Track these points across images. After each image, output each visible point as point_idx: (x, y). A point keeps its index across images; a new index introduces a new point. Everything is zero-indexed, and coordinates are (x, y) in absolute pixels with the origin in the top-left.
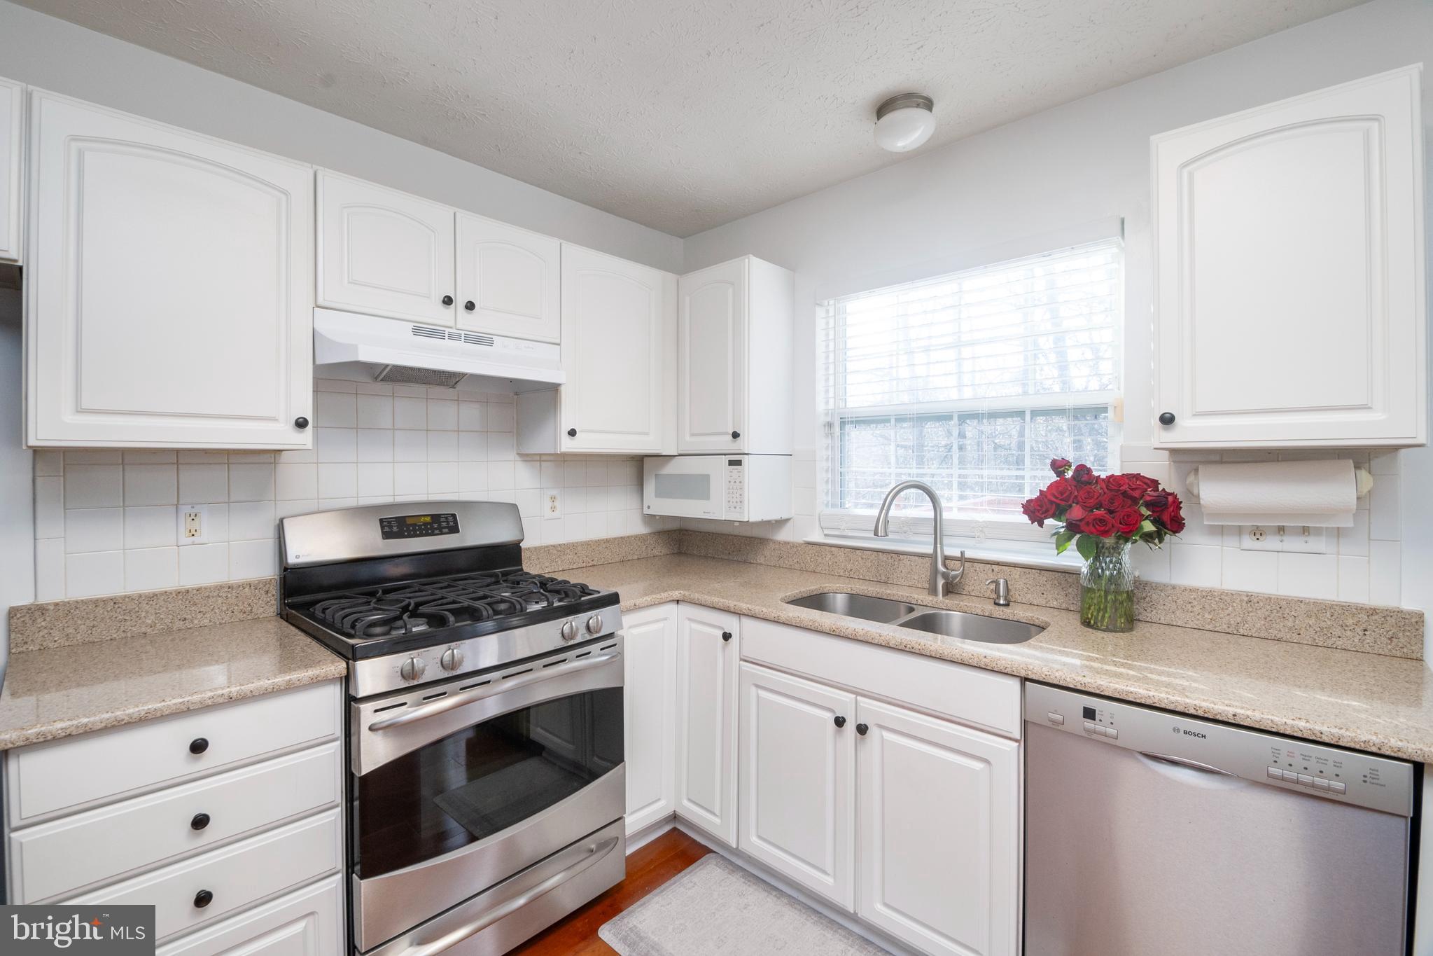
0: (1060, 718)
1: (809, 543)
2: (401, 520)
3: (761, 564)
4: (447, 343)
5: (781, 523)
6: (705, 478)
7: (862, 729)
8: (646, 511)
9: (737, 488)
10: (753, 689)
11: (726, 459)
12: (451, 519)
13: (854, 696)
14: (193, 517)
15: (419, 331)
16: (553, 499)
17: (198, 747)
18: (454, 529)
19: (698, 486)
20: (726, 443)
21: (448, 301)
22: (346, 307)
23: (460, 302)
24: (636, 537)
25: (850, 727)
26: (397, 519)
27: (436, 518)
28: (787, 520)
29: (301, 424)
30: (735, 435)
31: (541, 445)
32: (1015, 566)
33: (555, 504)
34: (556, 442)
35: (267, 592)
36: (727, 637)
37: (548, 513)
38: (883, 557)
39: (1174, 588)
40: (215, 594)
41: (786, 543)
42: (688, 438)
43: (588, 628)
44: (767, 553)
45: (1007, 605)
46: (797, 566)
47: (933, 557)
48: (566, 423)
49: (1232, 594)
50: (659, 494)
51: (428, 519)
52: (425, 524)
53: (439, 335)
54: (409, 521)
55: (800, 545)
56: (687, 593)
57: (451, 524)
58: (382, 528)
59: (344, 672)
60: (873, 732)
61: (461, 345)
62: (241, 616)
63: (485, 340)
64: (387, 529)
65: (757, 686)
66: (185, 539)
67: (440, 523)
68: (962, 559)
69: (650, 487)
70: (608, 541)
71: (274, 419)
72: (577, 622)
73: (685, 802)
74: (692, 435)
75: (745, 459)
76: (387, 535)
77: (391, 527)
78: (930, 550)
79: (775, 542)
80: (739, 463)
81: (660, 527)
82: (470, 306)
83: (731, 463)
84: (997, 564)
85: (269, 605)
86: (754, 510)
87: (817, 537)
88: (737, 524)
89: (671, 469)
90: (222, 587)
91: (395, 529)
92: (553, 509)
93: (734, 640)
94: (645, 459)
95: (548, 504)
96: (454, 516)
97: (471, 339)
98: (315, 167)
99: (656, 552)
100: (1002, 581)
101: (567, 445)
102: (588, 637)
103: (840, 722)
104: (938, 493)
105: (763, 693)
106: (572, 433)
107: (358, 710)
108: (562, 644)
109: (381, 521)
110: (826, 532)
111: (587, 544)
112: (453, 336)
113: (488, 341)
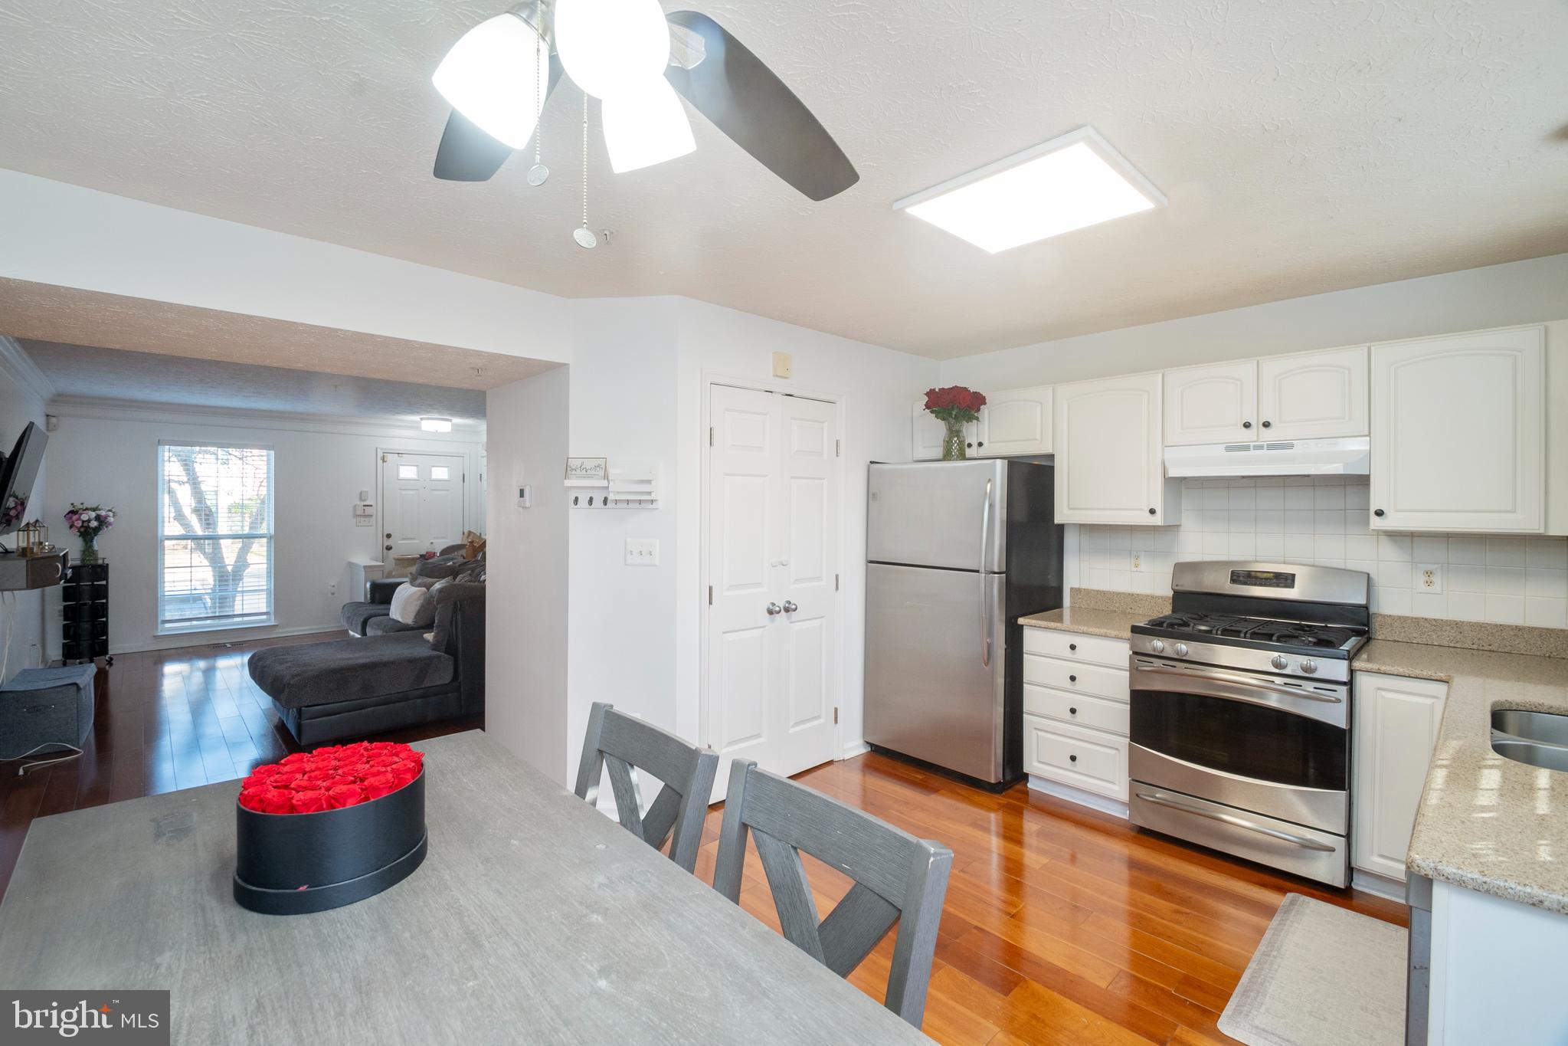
2: (1247, 574)
4: (1253, 453)
12: (1290, 577)
14: (1137, 558)
15: (1229, 449)
16: (1429, 574)
17: (1073, 647)
18: (1291, 585)
21: (1248, 425)
22: (1179, 444)
23: (1257, 424)
26: (1245, 572)
27: (1278, 575)
29: (1152, 512)
33: (1433, 579)
48: (1374, 507)
51: (1271, 575)
52: (1267, 578)
53: (1246, 448)
54: (1254, 574)
57: (1286, 581)
58: (1232, 576)
59: (1129, 638)
61: (1265, 452)
63: (1286, 446)
64: (1235, 577)
66: (1134, 568)
67: (1279, 579)
71: (1141, 510)
76: (1234, 581)
77: (1238, 577)
82: (1267, 425)
90: (1148, 596)
91: (1242, 578)
92: (1428, 583)
95: (1422, 578)
96: (1293, 576)
97: (1273, 446)
98: (1163, 370)
101: (1377, 524)
102: (1302, 674)
106: (1379, 513)
109: (1233, 572)
112: (1260, 447)
113: (1291, 446)
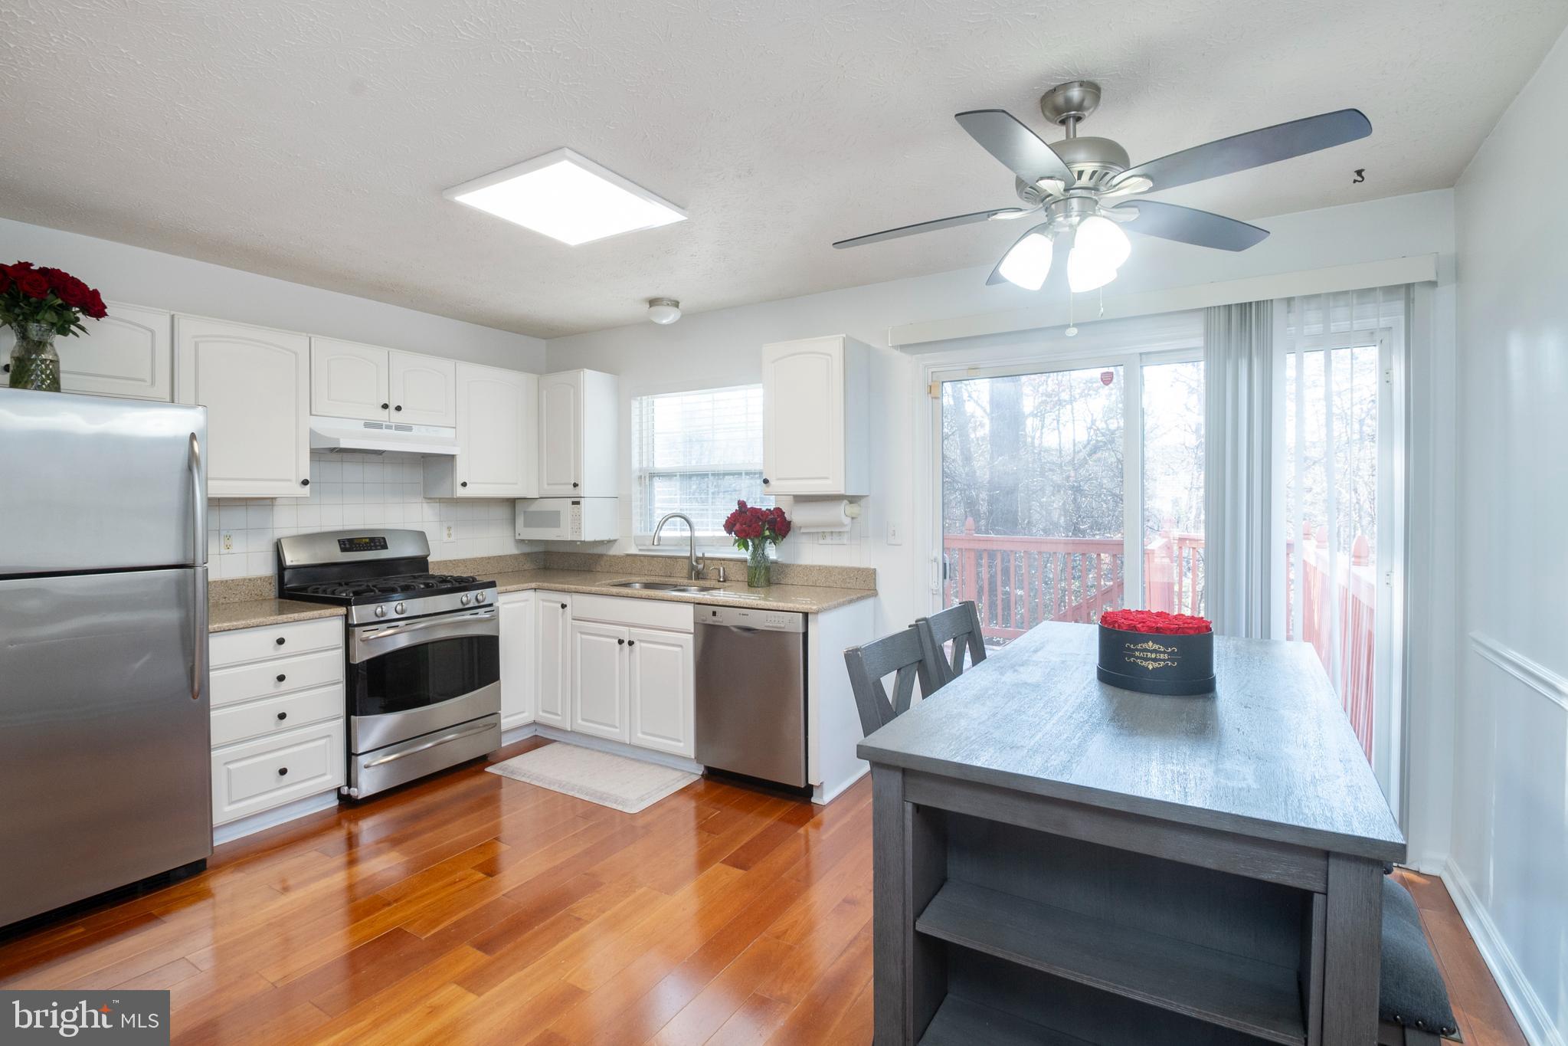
0: (704, 618)
1: (628, 555)
2: (351, 541)
3: (599, 571)
4: (385, 431)
5: (611, 542)
6: (558, 513)
7: (631, 643)
8: (518, 537)
9: (577, 519)
10: (579, 635)
11: (570, 501)
12: (382, 540)
13: (627, 628)
14: (229, 537)
15: (367, 425)
16: (449, 528)
17: (281, 641)
18: (385, 547)
19: (552, 519)
20: (570, 490)
21: (385, 406)
22: (326, 414)
23: (392, 406)
24: (511, 556)
25: (626, 644)
26: (348, 540)
27: (372, 539)
28: (615, 540)
29: (305, 483)
30: (575, 485)
31: (443, 492)
32: (731, 560)
33: (451, 532)
34: (453, 490)
35: (270, 584)
36: (564, 606)
37: (445, 538)
38: (669, 561)
39: (793, 565)
40: (242, 583)
41: (614, 556)
42: (546, 486)
43: (477, 600)
44: (602, 563)
45: (724, 581)
46: (621, 571)
47: (689, 558)
48: (460, 480)
49: (814, 567)
50: (527, 525)
51: (367, 540)
52: (366, 543)
53: (380, 426)
54: (355, 541)
55: (622, 557)
56: (540, 584)
57: (382, 543)
58: (340, 545)
59: (345, 613)
60: (637, 644)
61: (393, 431)
62: (256, 597)
63: (408, 428)
64: (343, 546)
65: (582, 633)
66: (224, 551)
67: (375, 543)
68: (703, 558)
69: (520, 521)
70: (489, 558)
71: (289, 480)
72: (472, 594)
73: (541, 713)
74: (548, 484)
75: (582, 501)
76: (343, 550)
77: (345, 545)
78: (689, 555)
79: (607, 556)
80: (578, 503)
81: (527, 549)
82: (398, 408)
83: (574, 503)
84: (724, 560)
85: (272, 591)
86: (590, 532)
87: (634, 550)
88: (578, 543)
89: (534, 507)
90: (245, 579)
91: (348, 546)
92: (449, 535)
93: (568, 608)
94: (517, 501)
95: (445, 532)
96: (384, 539)
97: (399, 428)
98: (309, 335)
99: (526, 567)
100: (722, 568)
101: (461, 492)
102: (477, 604)
103: (621, 642)
104: (693, 520)
105: (584, 636)
106: (464, 484)
107: (353, 632)
108: (461, 607)
109: (339, 541)
110: (640, 548)
111: (474, 560)
112: (389, 427)
113: (409, 429)
